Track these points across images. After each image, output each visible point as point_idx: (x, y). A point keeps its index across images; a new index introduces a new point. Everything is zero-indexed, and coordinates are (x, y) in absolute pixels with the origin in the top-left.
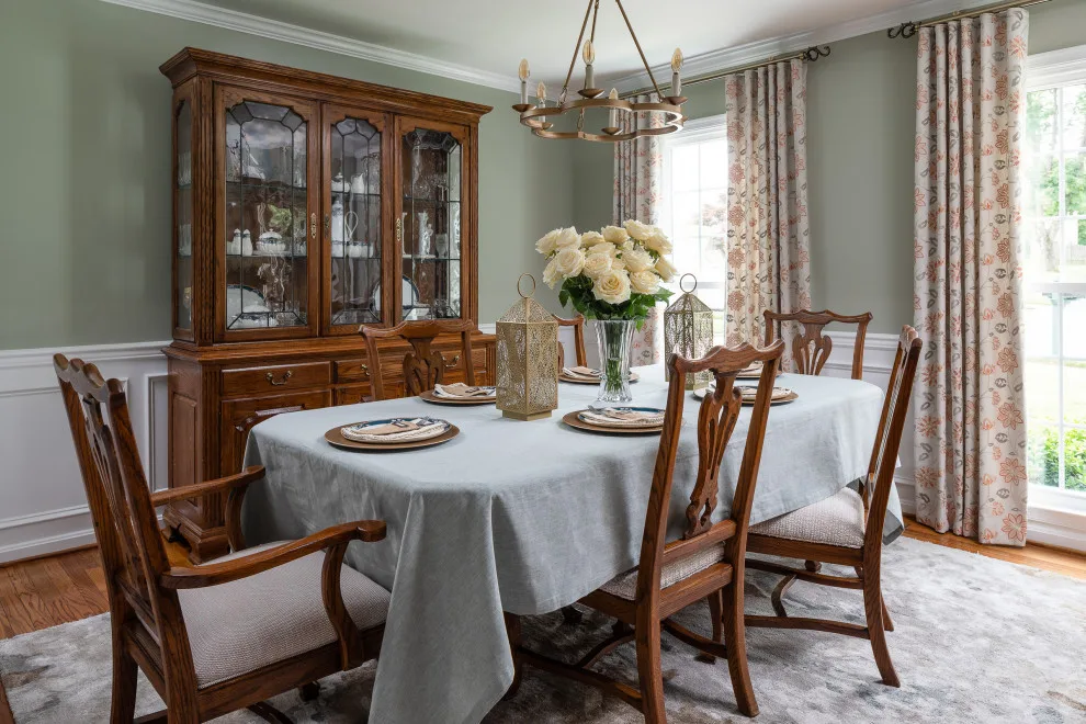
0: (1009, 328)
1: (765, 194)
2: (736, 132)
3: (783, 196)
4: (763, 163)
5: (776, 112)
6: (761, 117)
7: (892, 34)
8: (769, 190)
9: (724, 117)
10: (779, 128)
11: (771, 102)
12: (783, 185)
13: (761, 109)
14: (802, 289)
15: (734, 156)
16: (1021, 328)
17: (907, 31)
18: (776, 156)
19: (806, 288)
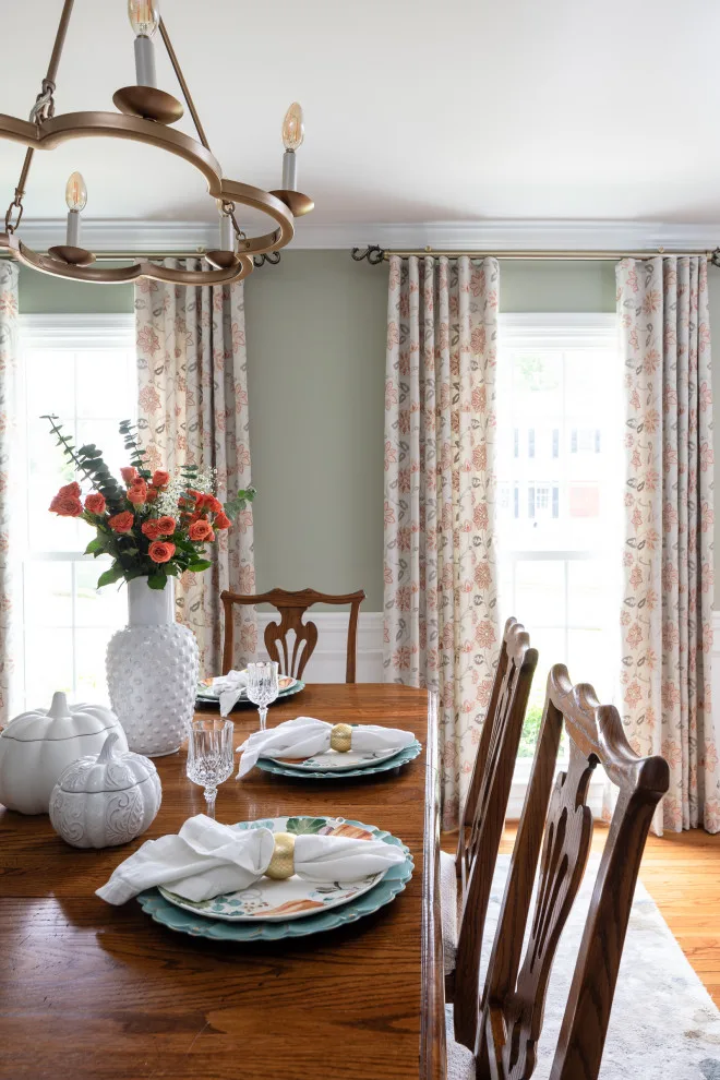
0: (486, 600)
1: (196, 432)
2: (148, 340)
3: (220, 437)
4: (194, 389)
5: (211, 322)
6: (191, 325)
7: (358, 255)
8: (201, 428)
9: (132, 318)
10: (215, 346)
11: (205, 308)
12: (220, 421)
13: (190, 316)
14: (244, 560)
15: (146, 375)
16: (498, 600)
17: (374, 256)
18: (212, 382)
19: (249, 559)
